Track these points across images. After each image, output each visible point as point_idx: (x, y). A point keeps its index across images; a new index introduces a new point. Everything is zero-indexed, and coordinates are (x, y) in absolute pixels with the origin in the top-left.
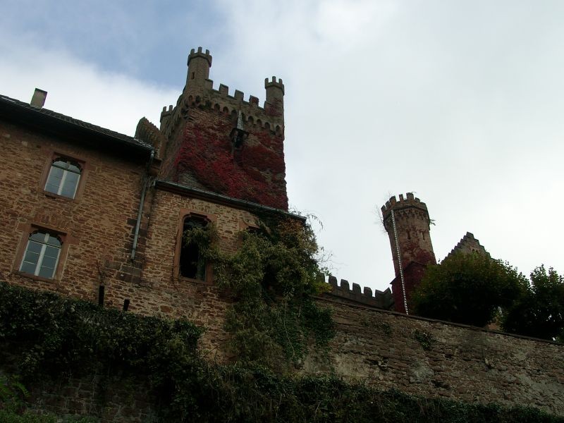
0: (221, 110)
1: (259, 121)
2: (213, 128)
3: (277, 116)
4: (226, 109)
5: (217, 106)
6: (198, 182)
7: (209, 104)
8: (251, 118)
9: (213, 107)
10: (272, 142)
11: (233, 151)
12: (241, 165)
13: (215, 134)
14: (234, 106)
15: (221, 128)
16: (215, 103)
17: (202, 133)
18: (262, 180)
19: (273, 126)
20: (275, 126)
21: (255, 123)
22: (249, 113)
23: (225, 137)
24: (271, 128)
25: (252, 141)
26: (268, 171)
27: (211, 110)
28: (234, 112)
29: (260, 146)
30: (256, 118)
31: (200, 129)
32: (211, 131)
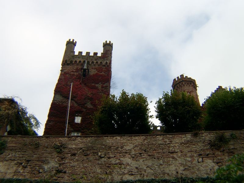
0: (78, 63)
1: (97, 62)
2: (73, 72)
3: (106, 58)
4: (80, 62)
5: (76, 61)
6: (63, 97)
7: (71, 62)
8: (93, 62)
9: (73, 62)
10: (103, 70)
11: (81, 79)
12: (85, 84)
13: (74, 74)
14: (85, 59)
15: (77, 70)
16: (74, 61)
17: (68, 75)
18: (96, 88)
19: (104, 63)
20: (105, 62)
21: (95, 64)
22: (92, 60)
23: (79, 74)
24: (103, 64)
25: (93, 72)
26: (100, 83)
27: (73, 64)
28: (84, 62)
29: (97, 74)
30: (95, 62)
31: (67, 74)
32: (72, 73)
